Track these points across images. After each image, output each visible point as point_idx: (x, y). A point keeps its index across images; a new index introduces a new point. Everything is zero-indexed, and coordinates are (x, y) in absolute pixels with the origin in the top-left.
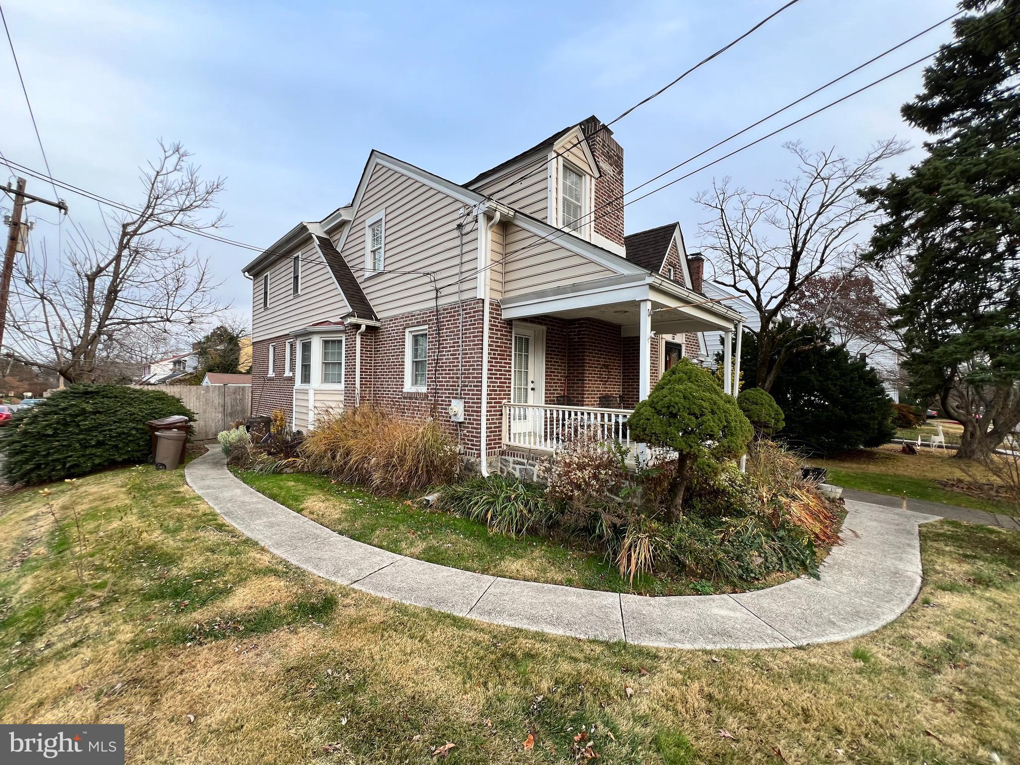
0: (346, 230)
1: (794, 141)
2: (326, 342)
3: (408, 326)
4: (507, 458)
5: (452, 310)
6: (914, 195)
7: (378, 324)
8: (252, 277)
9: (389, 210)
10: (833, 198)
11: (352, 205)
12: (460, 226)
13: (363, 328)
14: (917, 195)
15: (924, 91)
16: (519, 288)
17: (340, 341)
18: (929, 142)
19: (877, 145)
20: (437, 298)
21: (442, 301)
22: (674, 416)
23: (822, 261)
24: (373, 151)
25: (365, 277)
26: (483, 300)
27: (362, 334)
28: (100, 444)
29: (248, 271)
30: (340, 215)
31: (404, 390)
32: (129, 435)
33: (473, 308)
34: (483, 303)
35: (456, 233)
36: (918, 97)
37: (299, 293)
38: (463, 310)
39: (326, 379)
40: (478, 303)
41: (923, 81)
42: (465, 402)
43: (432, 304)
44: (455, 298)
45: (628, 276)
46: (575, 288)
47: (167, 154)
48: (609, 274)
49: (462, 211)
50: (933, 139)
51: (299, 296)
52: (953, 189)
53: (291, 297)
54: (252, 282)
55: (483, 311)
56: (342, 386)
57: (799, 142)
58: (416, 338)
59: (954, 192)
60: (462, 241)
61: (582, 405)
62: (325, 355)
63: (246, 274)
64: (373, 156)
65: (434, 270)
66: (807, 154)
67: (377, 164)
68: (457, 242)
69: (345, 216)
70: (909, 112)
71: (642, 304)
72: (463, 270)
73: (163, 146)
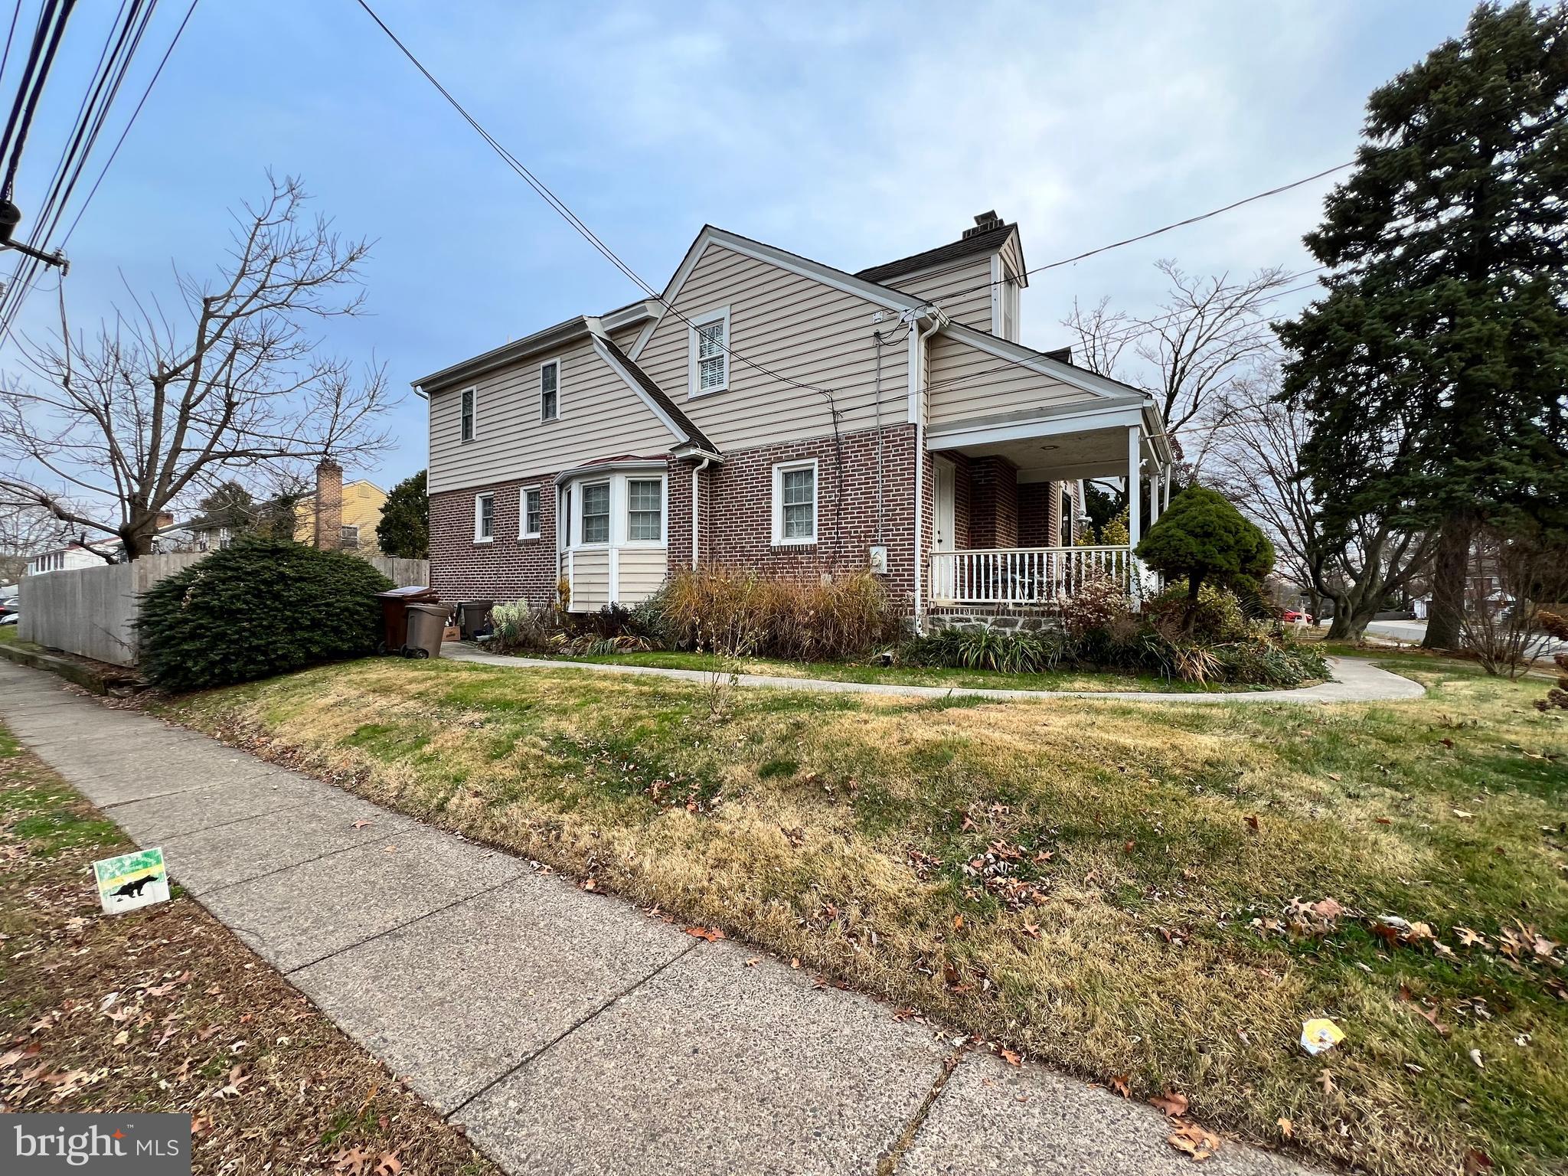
0: (647, 332)
1: (1170, 260)
2: (633, 484)
3: (780, 460)
4: (940, 616)
5: (865, 439)
6: (1335, 333)
7: (721, 459)
8: (426, 394)
9: (736, 309)
10: (1211, 332)
11: (662, 297)
12: (877, 335)
13: (706, 463)
14: (1339, 334)
15: (1326, 221)
16: (950, 413)
17: (658, 484)
18: (1325, 276)
19: (1259, 273)
20: (835, 423)
21: (842, 428)
22: (1208, 535)
23: (1196, 406)
24: (706, 226)
25: (690, 396)
26: (915, 425)
27: (700, 473)
28: (316, 624)
29: (423, 385)
30: (645, 310)
31: (772, 544)
32: (353, 613)
33: (900, 435)
34: (916, 429)
35: (870, 343)
36: (1322, 226)
37: (558, 416)
38: (883, 438)
39: (633, 534)
40: (908, 429)
41: (1323, 210)
42: (888, 550)
43: (830, 431)
44: (871, 423)
45: (1118, 399)
46: (1042, 412)
47: (279, 193)
48: (1089, 398)
49: (878, 316)
50: (1329, 273)
51: (557, 421)
52: (1377, 329)
53: (538, 423)
54: (427, 403)
55: (915, 439)
56: (664, 542)
57: (1174, 261)
58: (787, 477)
59: (1378, 332)
60: (879, 352)
61: (1048, 546)
62: (633, 501)
63: (419, 389)
64: (706, 233)
65: (832, 388)
66: (1182, 277)
67: (711, 245)
68: (873, 354)
69: (652, 310)
70: (1312, 241)
71: (1131, 431)
72: (882, 389)
73: (272, 180)
